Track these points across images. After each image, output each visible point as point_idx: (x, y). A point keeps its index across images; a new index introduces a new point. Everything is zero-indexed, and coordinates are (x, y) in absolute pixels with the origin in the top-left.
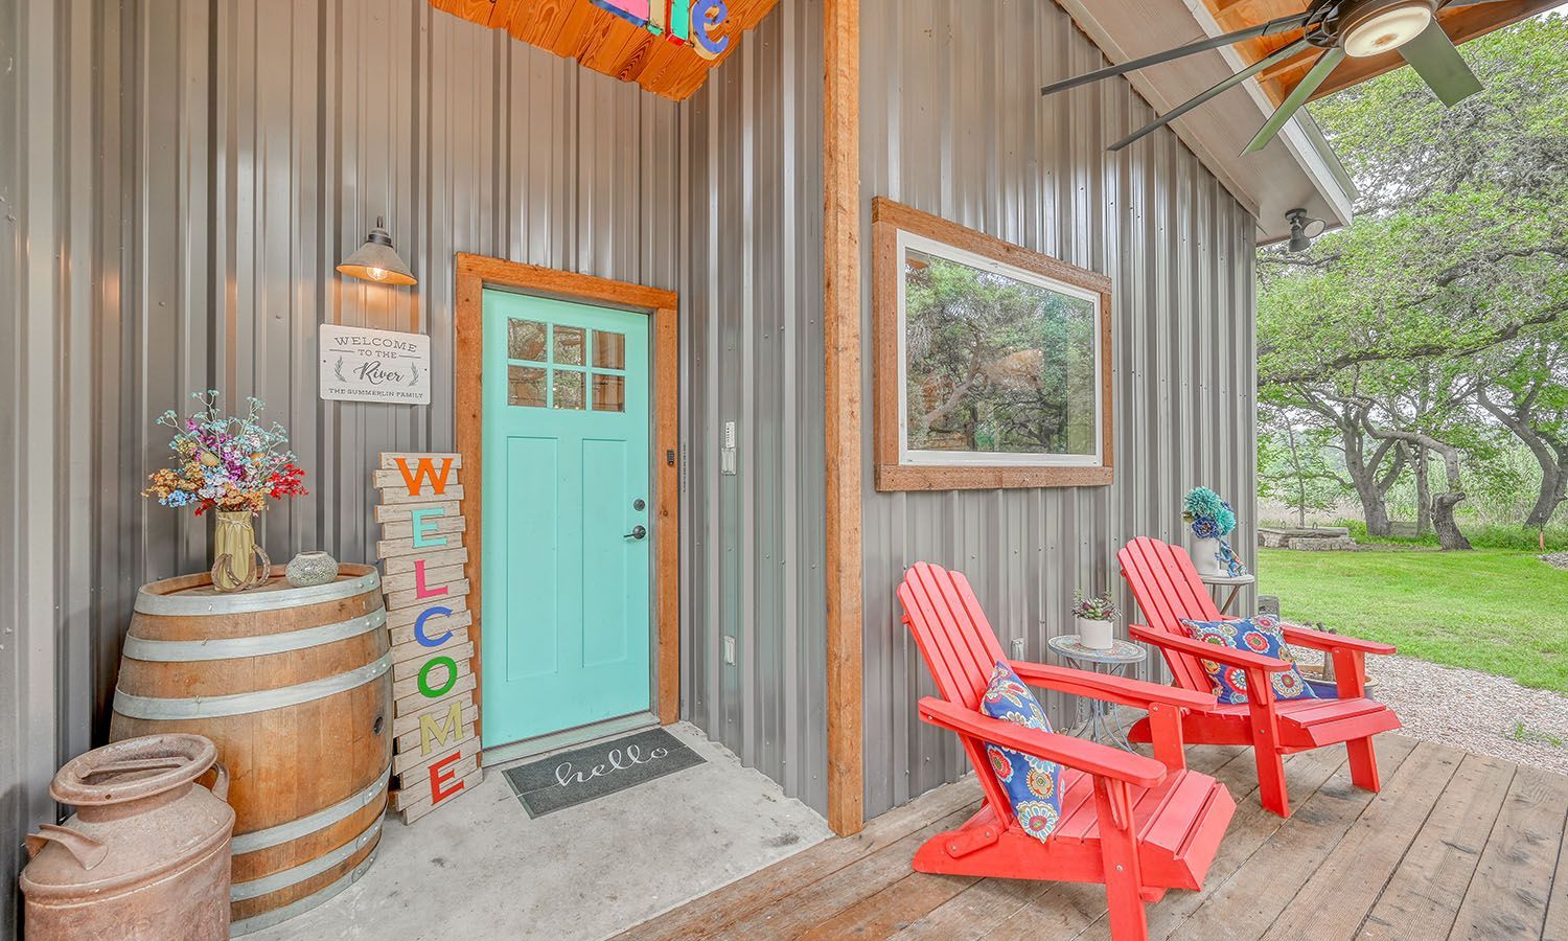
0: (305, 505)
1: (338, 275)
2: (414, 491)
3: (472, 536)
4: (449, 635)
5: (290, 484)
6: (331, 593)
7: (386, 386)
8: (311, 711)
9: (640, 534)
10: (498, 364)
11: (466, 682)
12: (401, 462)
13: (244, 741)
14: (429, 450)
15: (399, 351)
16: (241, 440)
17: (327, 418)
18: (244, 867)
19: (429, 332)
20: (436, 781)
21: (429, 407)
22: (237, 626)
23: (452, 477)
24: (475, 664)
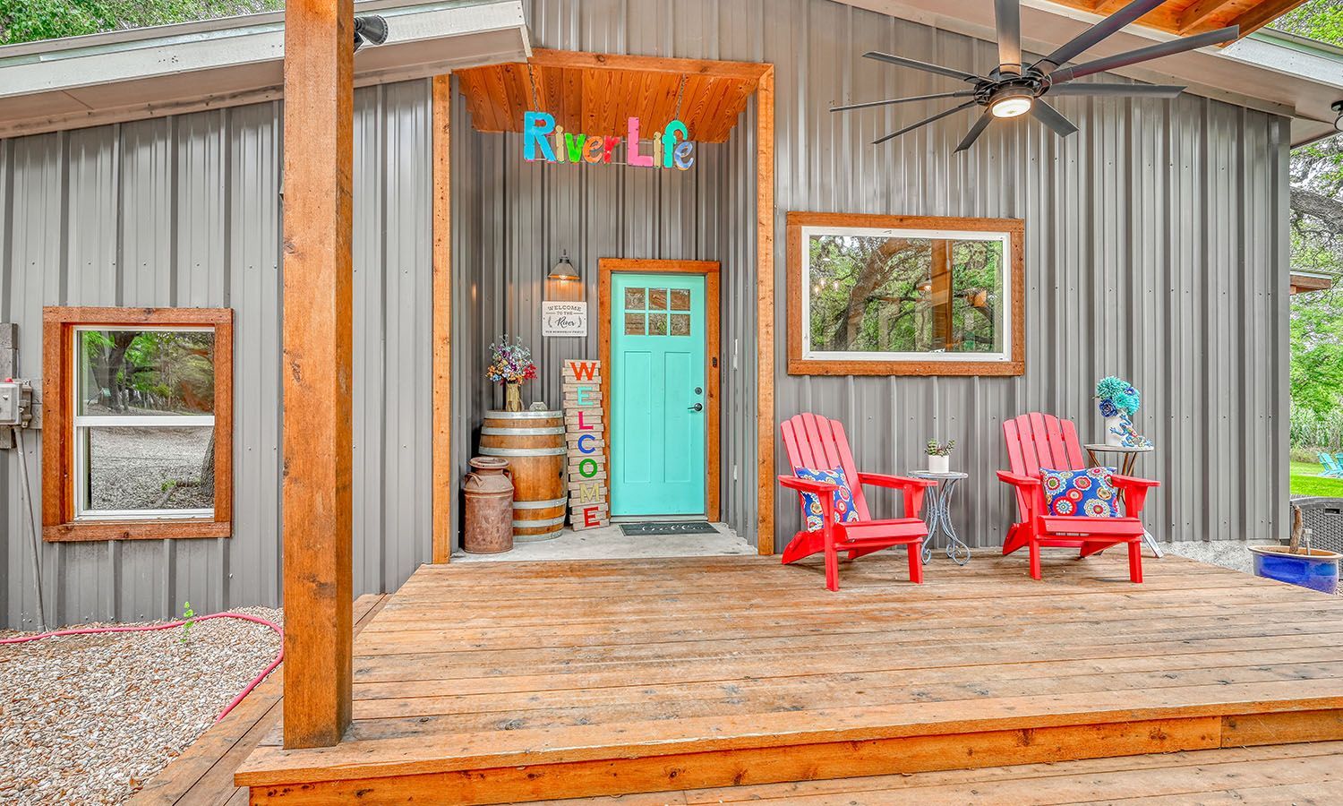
0: (537, 384)
1: (549, 278)
2: (579, 379)
3: (606, 401)
4: (594, 449)
5: (531, 374)
6: (544, 415)
7: (569, 328)
8: (536, 459)
9: (699, 408)
10: (620, 313)
11: (601, 475)
12: (573, 364)
13: (517, 466)
14: (586, 359)
15: (574, 311)
16: (514, 355)
17: (546, 344)
18: (517, 515)
19: (586, 300)
20: (587, 517)
21: (587, 337)
22: (514, 424)
23: (596, 372)
24: (606, 466)
